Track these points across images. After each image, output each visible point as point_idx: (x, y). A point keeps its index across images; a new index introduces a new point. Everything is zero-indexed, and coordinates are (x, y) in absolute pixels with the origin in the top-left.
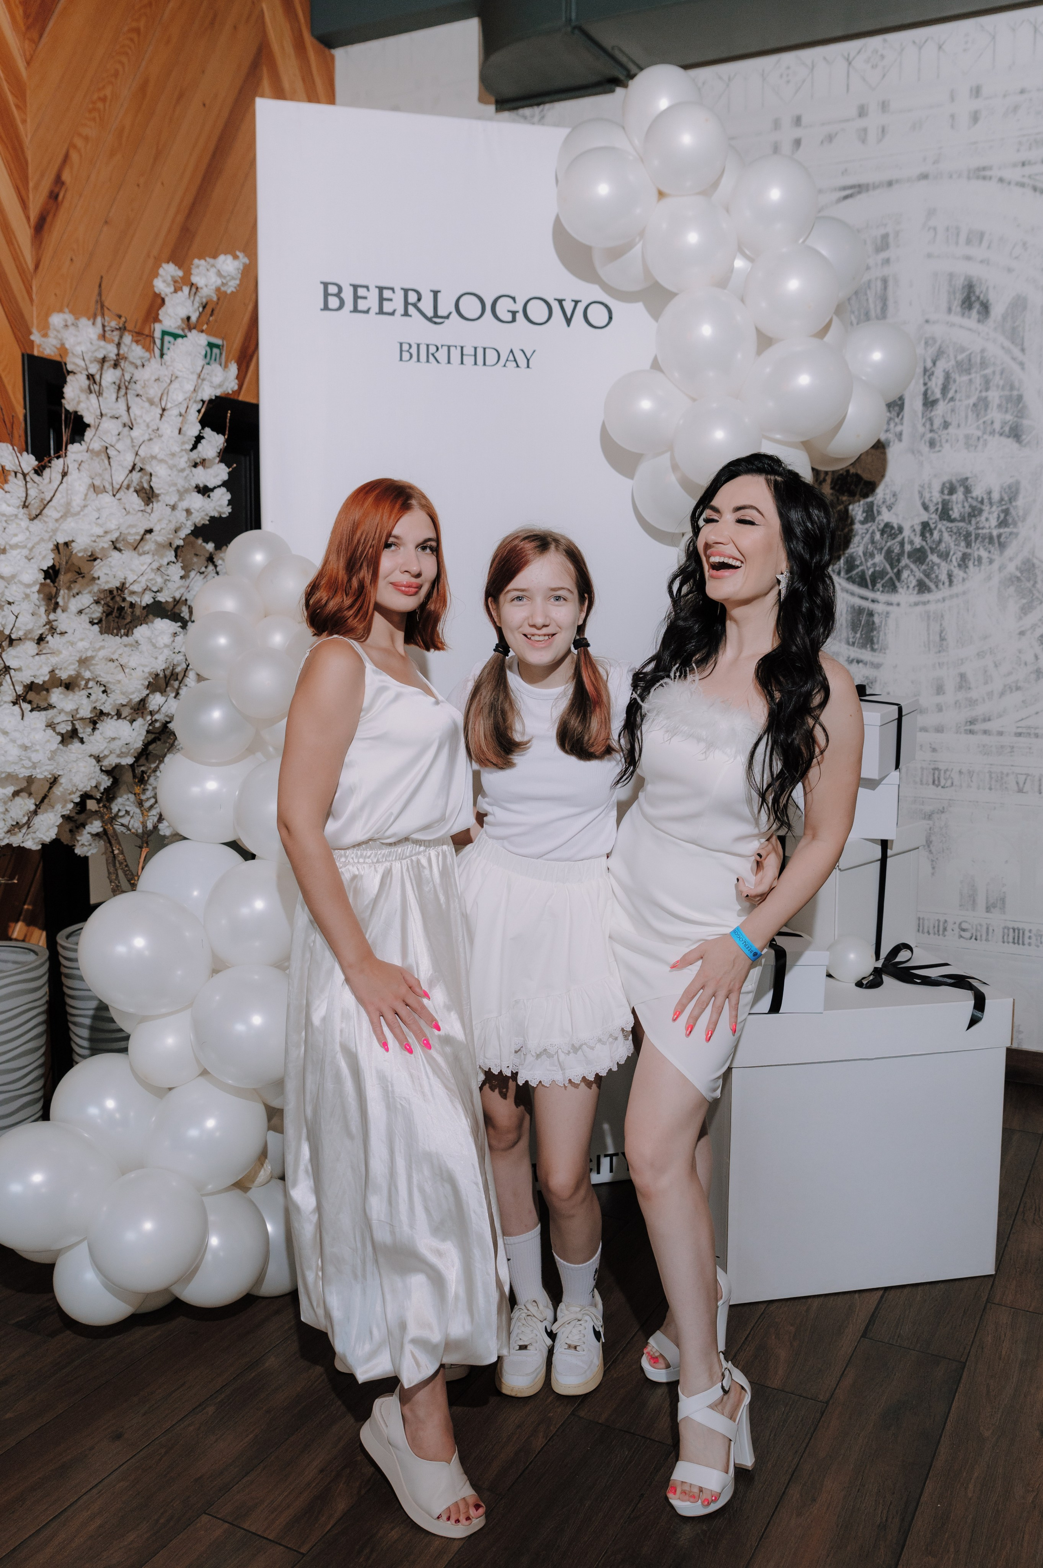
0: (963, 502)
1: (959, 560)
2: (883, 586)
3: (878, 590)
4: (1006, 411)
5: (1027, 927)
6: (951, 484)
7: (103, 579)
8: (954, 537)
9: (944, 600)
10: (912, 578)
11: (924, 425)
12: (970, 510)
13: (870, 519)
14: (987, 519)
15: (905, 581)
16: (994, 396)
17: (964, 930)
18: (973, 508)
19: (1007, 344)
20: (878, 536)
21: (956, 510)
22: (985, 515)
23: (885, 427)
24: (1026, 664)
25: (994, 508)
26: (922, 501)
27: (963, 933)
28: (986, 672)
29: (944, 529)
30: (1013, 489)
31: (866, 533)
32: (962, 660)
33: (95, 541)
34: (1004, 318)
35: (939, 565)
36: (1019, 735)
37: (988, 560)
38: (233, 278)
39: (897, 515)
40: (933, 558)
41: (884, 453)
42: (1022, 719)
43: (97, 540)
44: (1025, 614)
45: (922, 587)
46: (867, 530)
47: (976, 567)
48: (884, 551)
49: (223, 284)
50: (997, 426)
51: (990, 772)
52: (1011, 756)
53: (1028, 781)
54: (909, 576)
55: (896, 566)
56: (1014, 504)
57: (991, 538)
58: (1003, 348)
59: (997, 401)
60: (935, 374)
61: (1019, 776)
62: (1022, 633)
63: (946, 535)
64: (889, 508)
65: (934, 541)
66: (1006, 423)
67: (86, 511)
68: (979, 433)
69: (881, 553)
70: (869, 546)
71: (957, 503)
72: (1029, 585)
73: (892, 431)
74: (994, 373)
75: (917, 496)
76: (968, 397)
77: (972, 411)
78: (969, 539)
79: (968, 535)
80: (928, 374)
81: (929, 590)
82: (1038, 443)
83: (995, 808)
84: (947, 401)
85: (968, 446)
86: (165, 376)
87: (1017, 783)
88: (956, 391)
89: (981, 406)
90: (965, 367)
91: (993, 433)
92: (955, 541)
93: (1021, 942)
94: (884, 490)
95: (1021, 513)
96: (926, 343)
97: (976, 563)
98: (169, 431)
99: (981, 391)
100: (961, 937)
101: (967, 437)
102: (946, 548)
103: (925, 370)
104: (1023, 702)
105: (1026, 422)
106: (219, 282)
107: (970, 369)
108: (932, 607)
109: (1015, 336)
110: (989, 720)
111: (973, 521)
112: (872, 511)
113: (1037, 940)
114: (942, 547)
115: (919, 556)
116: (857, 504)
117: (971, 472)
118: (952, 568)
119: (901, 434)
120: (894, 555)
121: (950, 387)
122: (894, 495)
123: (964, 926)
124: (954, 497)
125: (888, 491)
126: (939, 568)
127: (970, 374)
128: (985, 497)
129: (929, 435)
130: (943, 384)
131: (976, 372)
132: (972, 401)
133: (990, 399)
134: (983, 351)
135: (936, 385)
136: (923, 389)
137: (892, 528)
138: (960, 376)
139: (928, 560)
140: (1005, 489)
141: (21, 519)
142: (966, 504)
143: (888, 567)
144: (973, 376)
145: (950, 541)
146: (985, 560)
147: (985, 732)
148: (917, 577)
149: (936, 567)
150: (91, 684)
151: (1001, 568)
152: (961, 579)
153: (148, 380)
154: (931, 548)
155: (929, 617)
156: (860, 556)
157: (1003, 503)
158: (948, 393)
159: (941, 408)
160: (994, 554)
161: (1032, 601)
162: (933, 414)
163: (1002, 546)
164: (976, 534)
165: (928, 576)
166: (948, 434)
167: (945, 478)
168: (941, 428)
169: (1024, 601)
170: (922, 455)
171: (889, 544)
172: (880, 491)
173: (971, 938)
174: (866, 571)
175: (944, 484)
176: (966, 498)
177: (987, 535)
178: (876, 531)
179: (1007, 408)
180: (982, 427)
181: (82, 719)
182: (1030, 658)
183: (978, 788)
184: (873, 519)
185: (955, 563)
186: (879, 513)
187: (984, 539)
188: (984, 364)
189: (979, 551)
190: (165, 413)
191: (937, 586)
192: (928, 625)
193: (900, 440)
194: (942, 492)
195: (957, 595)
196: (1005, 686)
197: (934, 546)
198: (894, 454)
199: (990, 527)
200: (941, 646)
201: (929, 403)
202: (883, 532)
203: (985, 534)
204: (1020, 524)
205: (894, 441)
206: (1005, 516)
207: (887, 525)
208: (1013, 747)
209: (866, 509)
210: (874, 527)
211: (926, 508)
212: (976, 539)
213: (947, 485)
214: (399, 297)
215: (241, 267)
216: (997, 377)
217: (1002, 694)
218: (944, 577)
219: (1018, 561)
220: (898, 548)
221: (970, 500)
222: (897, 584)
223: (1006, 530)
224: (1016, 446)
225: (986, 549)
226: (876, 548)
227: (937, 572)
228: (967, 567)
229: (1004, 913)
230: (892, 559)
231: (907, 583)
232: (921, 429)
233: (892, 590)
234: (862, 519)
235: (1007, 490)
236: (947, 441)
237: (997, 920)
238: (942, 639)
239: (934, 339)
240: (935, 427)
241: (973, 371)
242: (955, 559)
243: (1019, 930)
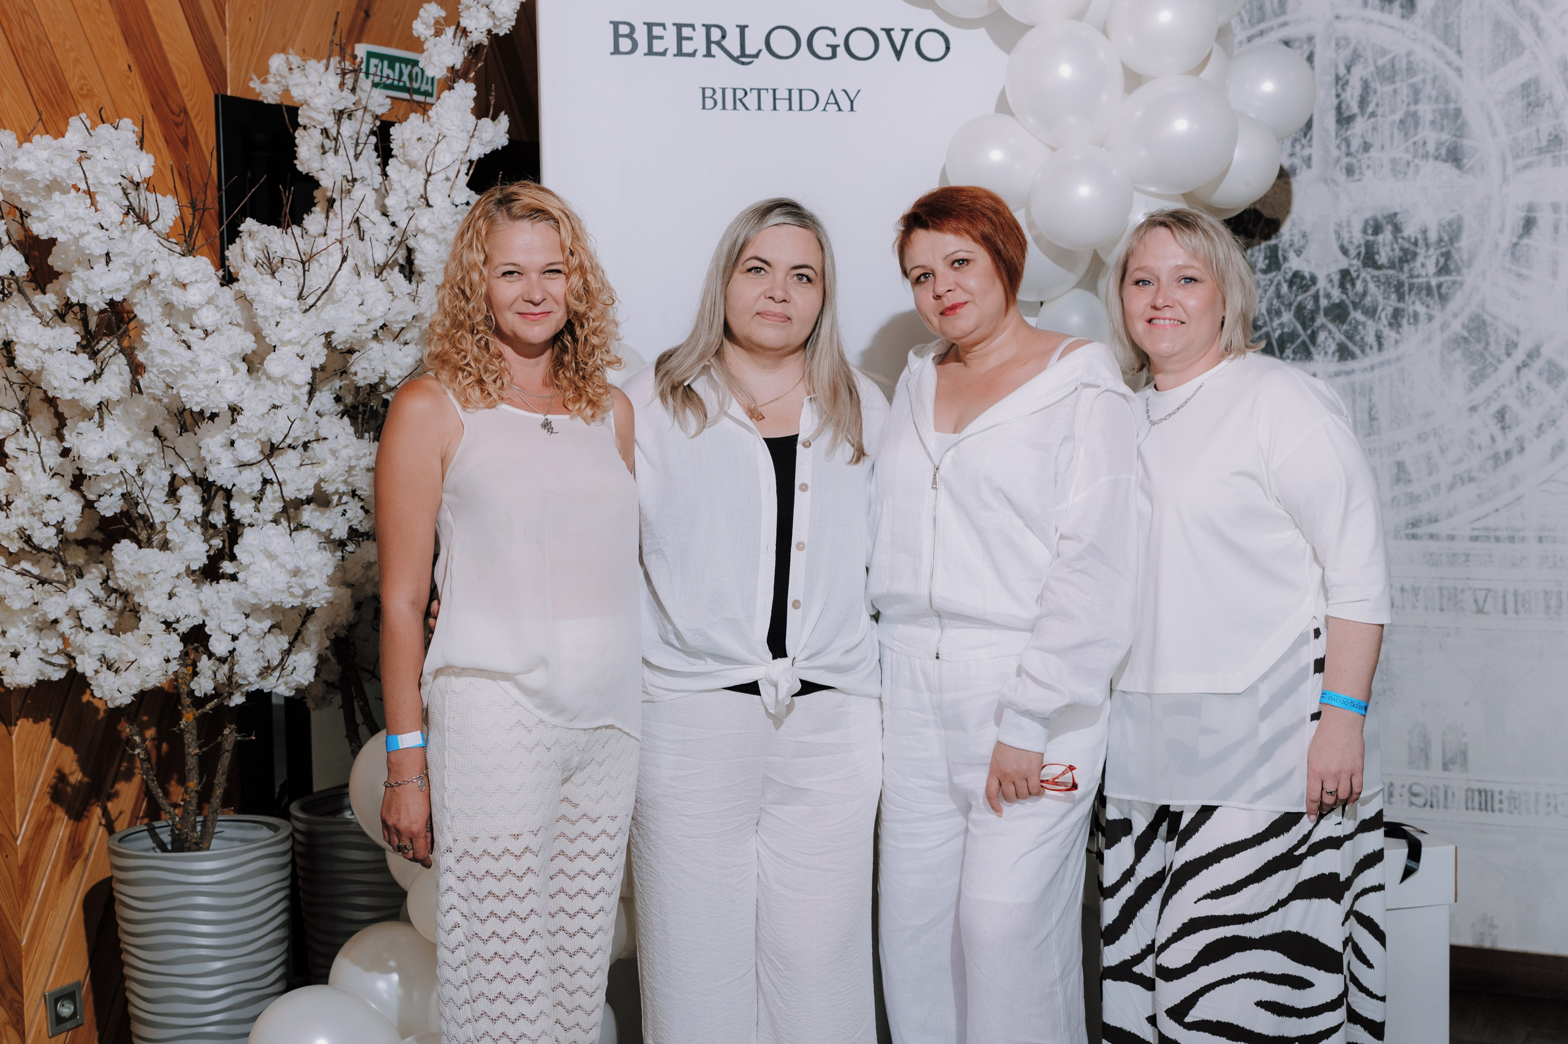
0: (1392, 243)
1: (1389, 317)
2: (1294, 352)
3: (1288, 357)
4: (1442, 129)
5: (1496, 788)
6: (1376, 220)
7: (360, 375)
8: (1382, 288)
9: (1372, 368)
10: (1330, 341)
11: (1339, 147)
12: (1401, 254)
13: (1274, 267)
14: (1423, 265)
15: (1322, 345)
16: (1426, 110)
17: (1415, 795)
18: (1404, 251)
19: (1439, 45)
20: (1285, 288)
21: (1383, 254)
22: (1420, 259)
23: (1289, 151)
24: (1480, 448)
25: (1431, 251)
26: (1339, 243)
27: (1414, 799)
28: (1429, 459)
29: (1368, 278)
30: (1455, 227)
31: (1270, 285)
32: (1398, 444)
33: (355, 331)
34: (1434, 12)
35: (1364, 325)
36: (1475, 538)
37: (1426, 316)
38: (509, 20)
39: (1308, 261)
40: (1357, 315)
41: (1288, 183)
42: (1478, 519)
43: (358, 330)
44: (1477, 384)
45: (1344, 353)
46: (1271, 281)
47: (1412, 326)
48: (1293, 308)
49: (495, 25)
50: (1431, 148)
51: (1441, 589)
52: (1467, 566)
53: (1490, 598)
54: (1326, 338)
55: (1310, 326)
56: (1456, 245)
57: (1429, 290)
58: (1435, 50)
59: (1429, 117)
60: (1351, 83)
61: (1478, 592)
62: (1473, 409)
63: (1372, 286)
64: (1299, 252)
65: (1356, 294)
66: (1442, 144)
67: (348, 298)
68: (1409, 157)
69: (1290, 310)
70: (1275, 301)
71: (1384, 245)
72: (1480, 347)
73: (1298, 155)
74: (1424, 81)
75: (1333, 237)
76: (1393, 111)
77: (1399, 128)
78: (1402, 290)
79: (1399, 286)
80: (1341, 83)
81: (1353, 356)
82: (1483, 168)
83: (1448, 635)
84: (1366, 117)
85: (1395, 172)
86: (430, 134)
87: (1476, 601)
88: (1377, 105)
89: (1409, 122)
90: (1388, 73)
91: (1426, 156)
92: (1384, 294)
93: (1489, 807)
94: (1291, 230)
95: (1465, 257)
96: (1337, 44)
97: (1412, 321)
98: (439, 201)
99: (1409, 104)
100: (1412, 804)
101: (1394, 162)
102: (1372, 302)
103: (1338, 79)
104: (1479, 496)
105: (1467, 143)
106: (490, 25)
107: (1394, 77)
108: (1357, 378)
109: (1448, 35)
110: (1436, 521)
111: (1406, 268)
112: (1277, 257)
113: (1510, 804)
114: (1368, 300)
115: (1338, 313)
116: (1257, 248)
117: (1401, 206)
118: (1381, 327)
119: (1309, 159)
120: (1306, 312)
121: (1369, 99)
122: (1304, 236)
123: (1416, 789)
124: (1380, 238)
125: (1296, 231)
126: (1364, 328)
127: (1394, 82)
128: (1419, 236)
129: (1345, 160)
130: (1361, 96)
131: (1402, 81)
132: (1398, 116)
133: (1420, 114)
134: (1409, 54)
135: (1352, 96)
136: (1335, 102)
137: (1303, 278)
138: (1382, 85)
139: (1350, 318)
140: (1444, 227)
141: (295, 312)
142: (1396, 247)
143: (1299, 328)
144: (1398, 85)
145: (1378, 294)
146: (1423, 317)
147: (1432, 536)
148: (1337, 340)
149: (1360, 327)
150: (345, 499)
151: (1444, 327)
152: (1392, 341)
153: (408, 140)
154: (1354, 303)
155: (1354, 391)
156: (1262, 314)
157: (1443, 244)
158: (1367, 106)
159: (1360, 126)
160: (1433, 309)
161: (1484, 368)
162: (1349, 133)
163: (1444, 299)
164: (1410, 285)
165: (1350, 338)
166: (1369, 158)
167: (1368, 214)
168: (1361, 151)
169: (1474, 368)
170: (1337, 185)
171: (1299, 298)
172: (1286, 231)
173: (1425, 805)
174: (1272, 334)
175: (1367, 221)
176: (1396, 238)
177: (1424, 286)
178: (1282, 281)
179: (1442, 125)
180: (1412, 148)
181: (334, 541)
182: (1483, 438)
183: (1426, 609)
184: (1278, 267)
185: (1384, 321)
186: (1285, 259)
187: (1420, 290)
188: (1411, 70)
189: (1414, 305)
190: (430, 179)
191: (1363, 351)
192: (1354, 401)
193: (1309, 167)
194: (1365, 232)
195: (1389, 362)
196: (1455, 477)
197: (1357, 300)
198: (1299, 185)
199: (1427, 275)
200: (1371, 427)
201: (1344, 120)
202: (1291, 283)
203: (1421, 284)
204: (1465, 271)
205: (1301, 167)
206: (1447, 260)
207: (1296, 274)
208: (1468, 555)
209: (1268, 254)
210: (1280, 277)
211: (1345, 252)
212: (1410, 290)
213: (1371, 222)
214: (700, 35)
215: (518, 8)
216: (1429, 86)
217: (1451, 487)
218: (1371, 339)
219: (1464, 318)
220: (1311, 303)
221: (1400, 241)
222: (1312, 349)
223: (1448, 278)
224: (1455, 172)
225: (1423, 303)
226: (1283, 304)
227: (1362, 333)
228: (1400, 326)
229: (1467, 771)
230: (1304, 317)
231: (1324, 349)
232: (1335, 153)
233: (1306, 356)
234: (1264, 267)
235: (1447, 228)
236: (1368, 167)
237: (1457, 780)
238: (1372, 418)
239: (1347, 39)
240: (1353, 149)
241: (1397, 79)
242: (1385, 315)
243: (1486, 792)
